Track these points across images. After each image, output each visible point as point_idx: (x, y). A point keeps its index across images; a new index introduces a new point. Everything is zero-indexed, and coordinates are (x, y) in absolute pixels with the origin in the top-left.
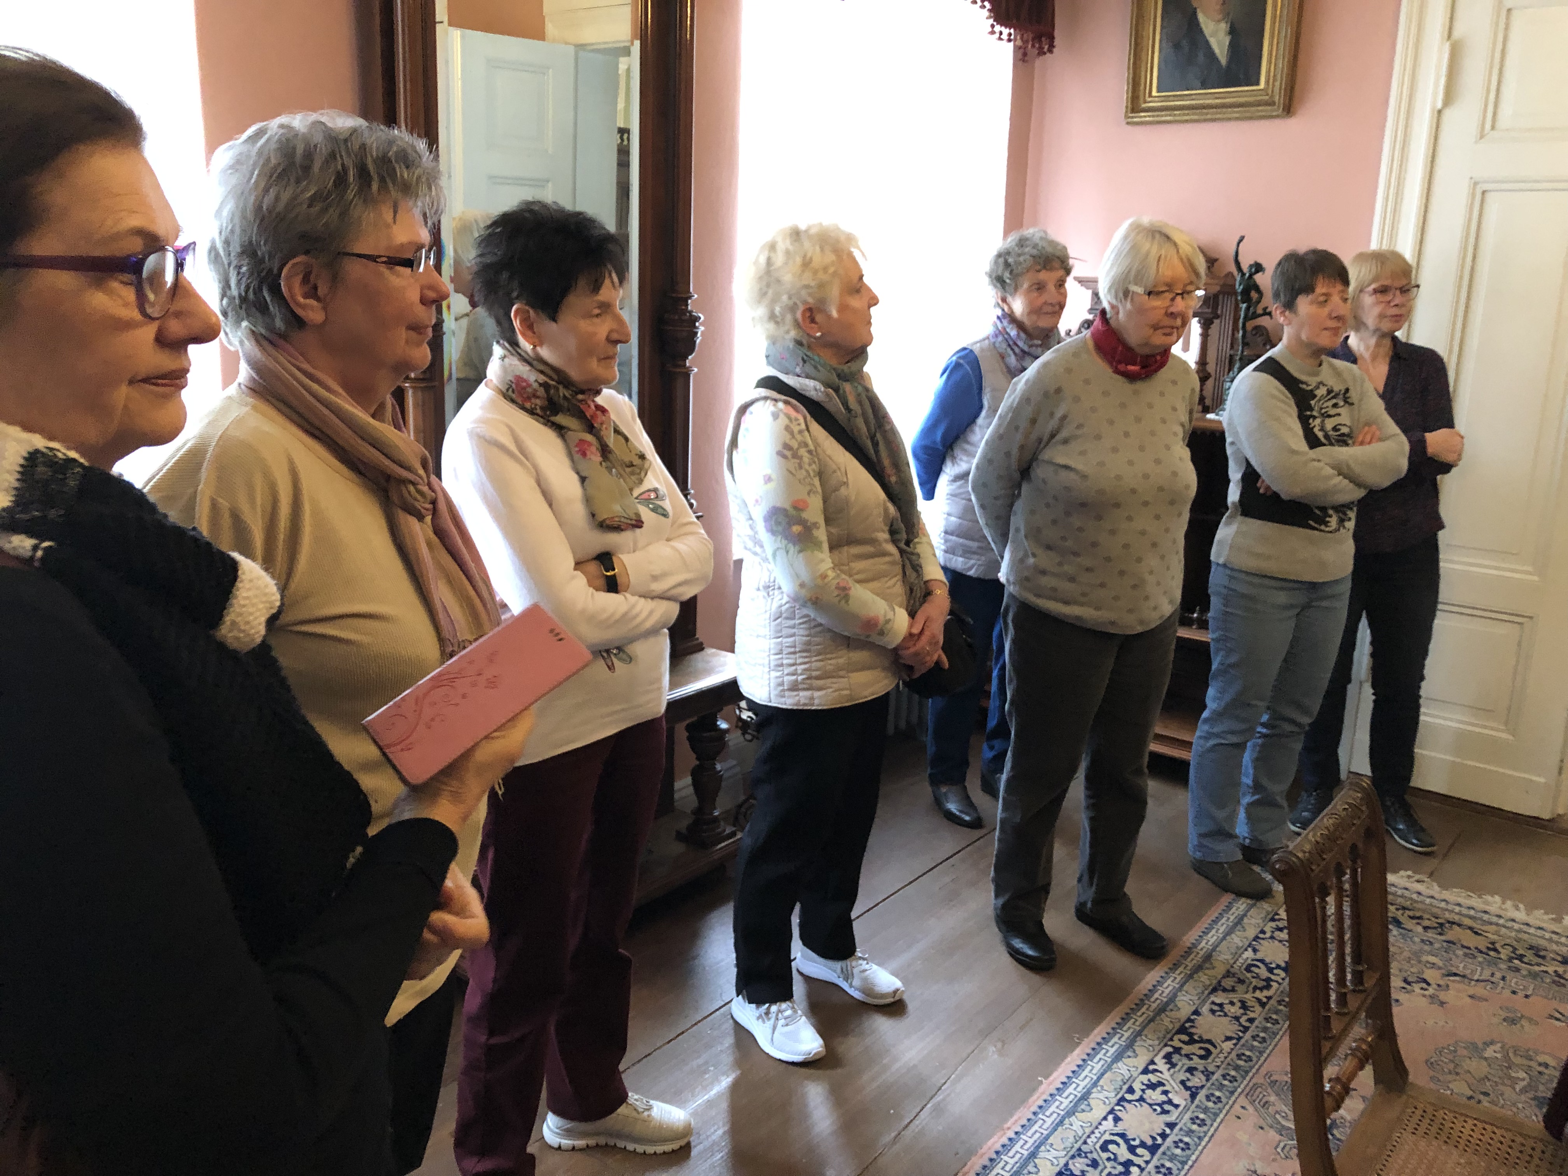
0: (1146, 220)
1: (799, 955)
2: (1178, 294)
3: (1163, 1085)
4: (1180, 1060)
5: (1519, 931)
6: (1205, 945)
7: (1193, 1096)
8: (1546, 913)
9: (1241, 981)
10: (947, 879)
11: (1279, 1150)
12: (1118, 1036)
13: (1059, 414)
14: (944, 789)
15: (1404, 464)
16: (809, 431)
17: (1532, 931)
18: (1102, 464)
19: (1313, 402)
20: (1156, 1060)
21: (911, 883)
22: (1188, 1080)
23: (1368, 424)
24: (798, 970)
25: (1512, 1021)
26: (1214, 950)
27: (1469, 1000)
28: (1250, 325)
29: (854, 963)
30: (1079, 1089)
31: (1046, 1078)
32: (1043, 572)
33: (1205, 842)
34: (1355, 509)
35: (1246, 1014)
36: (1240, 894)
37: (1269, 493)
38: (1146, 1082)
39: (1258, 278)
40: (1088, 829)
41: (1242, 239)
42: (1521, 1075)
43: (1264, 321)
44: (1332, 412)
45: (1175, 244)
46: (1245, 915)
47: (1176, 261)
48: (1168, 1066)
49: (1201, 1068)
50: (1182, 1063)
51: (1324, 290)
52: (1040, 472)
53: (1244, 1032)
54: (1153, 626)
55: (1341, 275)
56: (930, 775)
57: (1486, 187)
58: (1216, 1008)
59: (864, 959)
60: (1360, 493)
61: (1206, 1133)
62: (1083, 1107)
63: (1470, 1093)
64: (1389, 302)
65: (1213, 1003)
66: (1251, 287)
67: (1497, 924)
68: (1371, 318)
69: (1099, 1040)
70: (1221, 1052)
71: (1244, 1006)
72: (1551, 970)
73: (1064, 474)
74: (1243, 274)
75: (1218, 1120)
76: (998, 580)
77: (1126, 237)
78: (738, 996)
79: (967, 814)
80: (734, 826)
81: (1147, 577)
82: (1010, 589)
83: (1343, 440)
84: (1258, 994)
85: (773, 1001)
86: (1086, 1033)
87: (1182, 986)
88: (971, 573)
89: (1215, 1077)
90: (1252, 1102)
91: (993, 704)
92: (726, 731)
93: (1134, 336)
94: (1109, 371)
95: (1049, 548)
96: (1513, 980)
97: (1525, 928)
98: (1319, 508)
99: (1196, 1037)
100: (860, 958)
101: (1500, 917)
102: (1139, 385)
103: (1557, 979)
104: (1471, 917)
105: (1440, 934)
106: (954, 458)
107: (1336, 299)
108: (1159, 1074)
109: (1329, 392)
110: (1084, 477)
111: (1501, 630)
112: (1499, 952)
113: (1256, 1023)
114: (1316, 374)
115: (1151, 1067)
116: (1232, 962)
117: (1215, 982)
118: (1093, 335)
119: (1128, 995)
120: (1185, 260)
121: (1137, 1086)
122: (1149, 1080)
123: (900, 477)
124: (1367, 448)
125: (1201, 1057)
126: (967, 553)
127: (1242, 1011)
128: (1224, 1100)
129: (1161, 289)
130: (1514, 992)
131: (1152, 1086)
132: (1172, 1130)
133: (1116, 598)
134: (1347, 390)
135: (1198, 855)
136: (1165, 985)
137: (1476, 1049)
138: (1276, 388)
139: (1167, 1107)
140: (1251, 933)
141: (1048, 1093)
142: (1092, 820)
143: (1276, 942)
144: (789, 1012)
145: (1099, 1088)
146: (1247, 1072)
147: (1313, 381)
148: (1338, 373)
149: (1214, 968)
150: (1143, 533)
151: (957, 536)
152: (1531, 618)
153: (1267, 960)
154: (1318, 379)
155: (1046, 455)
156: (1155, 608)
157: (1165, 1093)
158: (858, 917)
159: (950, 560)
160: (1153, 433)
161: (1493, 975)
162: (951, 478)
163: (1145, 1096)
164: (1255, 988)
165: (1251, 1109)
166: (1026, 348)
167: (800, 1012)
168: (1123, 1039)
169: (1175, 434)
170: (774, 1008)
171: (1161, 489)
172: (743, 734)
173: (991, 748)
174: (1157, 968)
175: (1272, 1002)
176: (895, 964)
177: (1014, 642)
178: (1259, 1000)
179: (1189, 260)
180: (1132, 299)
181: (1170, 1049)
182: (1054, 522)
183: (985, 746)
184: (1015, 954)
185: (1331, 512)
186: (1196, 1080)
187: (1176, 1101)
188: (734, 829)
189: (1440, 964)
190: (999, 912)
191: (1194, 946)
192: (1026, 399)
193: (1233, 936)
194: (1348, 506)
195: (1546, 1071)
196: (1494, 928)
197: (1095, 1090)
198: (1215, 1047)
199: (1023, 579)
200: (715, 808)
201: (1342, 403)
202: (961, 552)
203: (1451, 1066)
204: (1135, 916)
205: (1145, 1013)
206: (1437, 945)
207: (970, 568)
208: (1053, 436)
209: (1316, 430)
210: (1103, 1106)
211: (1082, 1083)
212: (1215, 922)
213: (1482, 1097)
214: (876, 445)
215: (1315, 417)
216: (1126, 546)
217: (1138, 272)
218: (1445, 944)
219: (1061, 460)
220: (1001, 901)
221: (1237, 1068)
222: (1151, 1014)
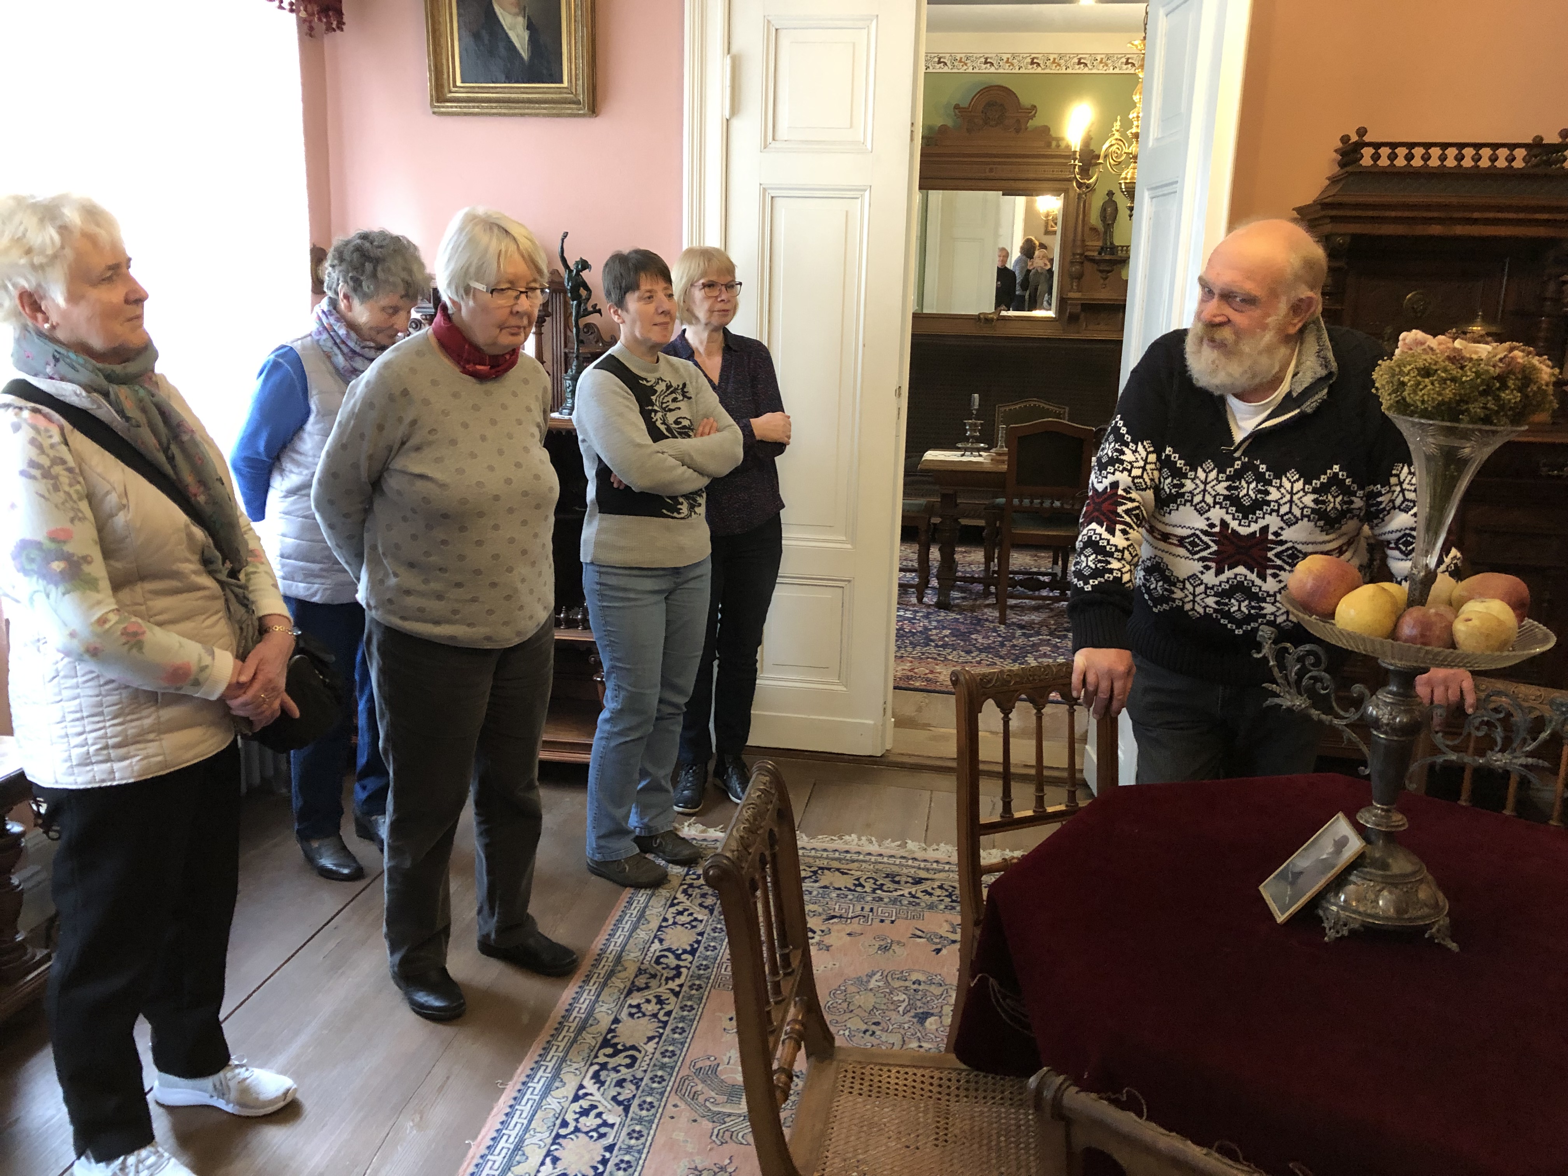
0: (481, 210)
1: (156, 1084)
2: (521, 292)
3: (596, 1107)
4: (608, 1076)
5: (876, 863)
6: (614, 948)
7: (627, 1110)
8: (893, 841)
9: (654, 976)
10: (331, 945)
11: (714, 1138)
12: (543, 1068)
13: (407, 420)
14: (315, 845)
15: (740, 453)
16: (67, 444)
17: (885, 860)
18: (460, 471)
19: (654, 398)
20: (585, 1083)
21: (289, 959)
22: (619, 1094)
23: (706, 416)
24: (157, 1103)
25: (885, 949)
26: (622, 951)
27: (849, 938)
28: (583, 322)
29: (229, 1075)
30: (511, 1140)
31: (474, 1138)
32: (408, 592)
33: (603, 843)
34: (704, 495)
35: (662, 1008)
36: (638, 886)
37: (622, 487)
38: (578, 1110)
39: (585, 274)
40: (483, 855)
41: (566, 235)
42: (902, 997)
43: (594, 319)
44: (672, 406)
45: (514, 239)
46: (646, 907)
47: (517, 256)
48: (597, 1085)
49: (629, 1078)
50: (610, 1077)
51: (649, 287)
52: (393, 483)
53: (664, 1028)
54: (529, 635)
55: (664, 274)
56: (298, 831)
57: (774, 193)
58: (634, 1010)
59: (242, 1066)
60: (706, 481)
61: (644, 1144)
62: (518, 1158)
63: (864, 1027)
64: (717, 297)
65: (630, 1006)
66: (579, 284)
67: (857, 861)
68: (701, 313)
69: (524, 1079)
70: (645, 1055)
71: (660, 1001)
72: (906, 892)
73: (419, 484)
74: (571, 271)
75: (654, 1126)
76: (357, 605)
77: (461, 230)
78: (79, 1158)
79: (345, 867)
80: (47, 948)
81: (519, 585)
82: (371, 615)
83: (685, 432)
84: (672, 985)
85: (129, 1150)
86: (508, 1076)
87: (598, 996)
88: (316, 599)
89: (644, 1083)
90: (682, 1098)
91: (362, 739)
92: (22, 835)
93: (481, 335)
94: (457, 370)
95: (411, 565)
96: (880, 909)
97: (880, 859)
98: (669, 498)
99: (620, 1047)
100: (237, 1066)
101: (859, 853)
102: (490, 386)
103: (912, 899)
104: (839, 860)
105: (816, 881)
106: (282, 471)
107: (661, 295)
108: (589, 1097)
109: (669, 387)
110: (443, 486)
111: (827, 595)
112: (864, 887)
113: (673, 1015)
114: (655, 370)
115: (581, 1092)
116: (641, 958)
117: (628, 984)
118: (435, 332)
119: (546, 1020)
120: (526, 255)
121: (570, 1117)
122: (581, 1107)
123: (209, 495)
124: (706, 438)
125: (628, 1066)
126: (308, 576)
127: (659, 1006)
128: (656, 1104)
129: (504, 287)
130: (882, 921)
131: (585, 1113)
132: (611, 1152)
133: (490, 612)
134: (684, 385)
135: (598, 857)
136: (582, 1000)
137: (861, 983)
138: (617, 384)
139: (603, 1130)
140: (655, 924)
141: (478, 1156)
142: (487, 847)
143: (679, 927)
144: (152, 1159)
145: (532, 1132)
146: (673, 1068)
147: (651, 378)
148: (675, 369)
149: (625, 969)
150: (512, 541)
151: (295, 559)
152: (849, 581)
153: (674, 948)
154: (657, 375)
155: (399, 463)
156: (531, 617)
157: (599, 1115)
158: (226, 1018)
159: (290, 586)
160: (510, 436)
161: (863, 909)
162: (283, 494)
163: (579, 1125)
164: (667, 979)
165: (682, 1105)
166: (358, 349)
167: (166, 1155)
168: (549, 1070)
169: (533, 435)
170: (131, 1160)
171: (525, 494)
172: (46, 832)
173: (364, 788)
174: (570, 985)
175: (685, 988)
176: (282, 1059)
177: (382, 671)
178: (672, 990)
179: (530, 256)
180: (474, 296)
181: (596, 1067)
182: (414, 537)
183: (357, 787)
184: (421, 1010)
185: (681, 500)
186: (627, 1092)
187: (610, 1121)
188: (45, 952)
189: (820, 910)
190: (396, 969)
191: (603, 951)
192: (368, 403)
193: (638, 931)
194: (698, 493)
195: (921, 988)
196: (856, 865)
197: (527, 1136)
198: (640, 1052)
199: (386, 603)
200: (17, 932)
201: (680, 398)
202: (301, 577)
203: (845, 1005)
204: (542, 936)
205: (567, 1034)
206: (815, 893)
207: (314, 594)
208: (403, 443)
209: (659, 424)
210: (538, 1150)
211: (513, 1132)
212: (620, 921)
213: (874, 1027)
214: (171, 459)
215: (656, 412)
216: (496, 557)
217: (479, 268)
218: (821, 891)
219: (417, 469)
220: (398, 957)
221: (663, 1067)
222: (572, 1035)
